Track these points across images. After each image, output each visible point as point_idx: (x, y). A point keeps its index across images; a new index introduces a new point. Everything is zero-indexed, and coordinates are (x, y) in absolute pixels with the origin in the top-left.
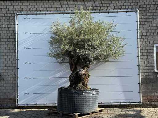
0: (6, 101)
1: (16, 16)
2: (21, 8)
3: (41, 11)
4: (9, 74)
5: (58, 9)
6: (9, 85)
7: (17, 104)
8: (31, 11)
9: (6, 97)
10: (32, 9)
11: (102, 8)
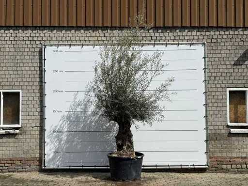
0: (29, 162)
1: (43, 49)
2: (50, 36)
3: (76, 41)
4: (33, 125)
5: (100, 39)
6: (33, 140)
7: (43, 165)
8: (63, 41)
9: (28, 156)
10: (64, 39)
11: (159, 38)
